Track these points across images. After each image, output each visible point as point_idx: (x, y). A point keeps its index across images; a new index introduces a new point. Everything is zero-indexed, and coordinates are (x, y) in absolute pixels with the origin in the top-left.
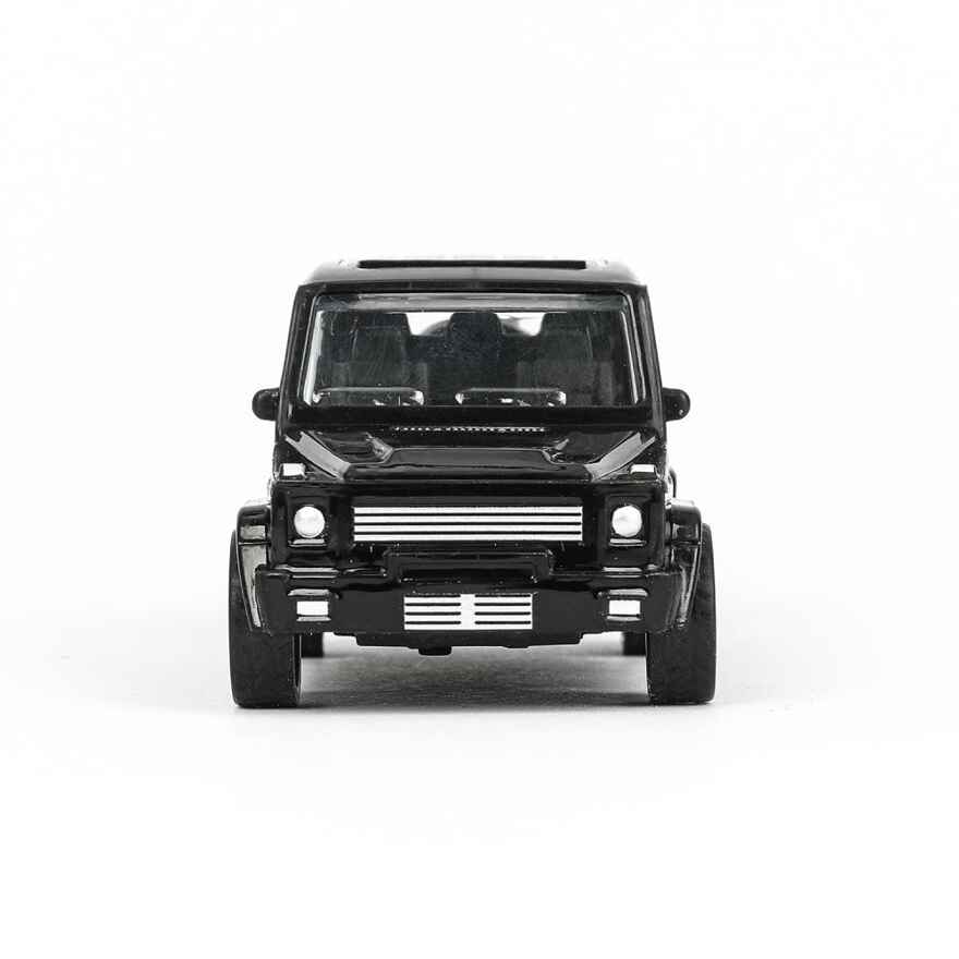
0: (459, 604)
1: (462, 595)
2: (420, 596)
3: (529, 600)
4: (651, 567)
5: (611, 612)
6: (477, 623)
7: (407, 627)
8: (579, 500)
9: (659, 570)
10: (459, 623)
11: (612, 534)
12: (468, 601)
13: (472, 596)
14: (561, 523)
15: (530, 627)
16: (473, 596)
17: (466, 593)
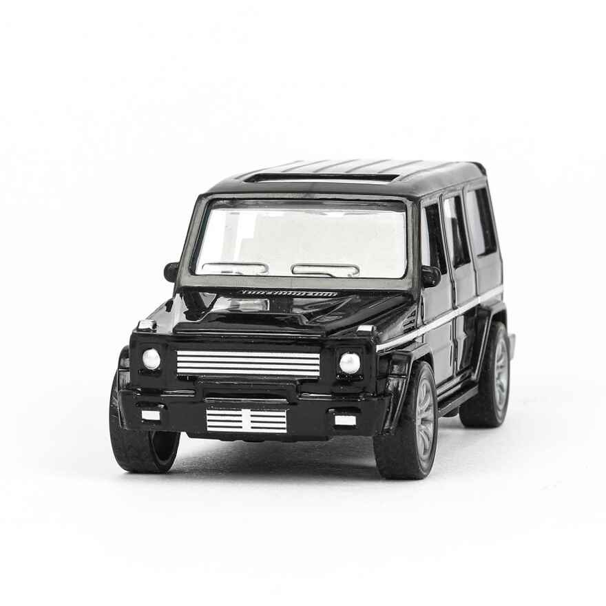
0: (241, 415)
1: (243, 410)
2: (216, 410)
3: (284, 414)
5: (336, 423)
6: (252, 428)
7: (209, 429)
10: (241, 427)
11: (340, 372)
12: (246, 413)
14: (306, 364)
15: (285, 431)
16: (249, 410)
17: (245, 408)
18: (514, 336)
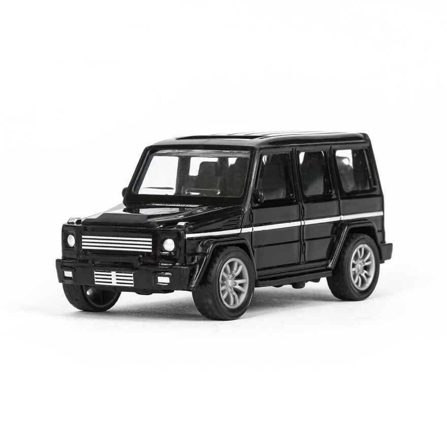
0: (111, 275)
1: (112, 272)
2: (99, 272)
3: (132, 275)
4: (177, 264)
5: (159, 281)
6: (117, 283)
7: (95, 283)
8: (151, 235)
9: (180, 266)
10: (111, 283)
11: (163, 250)
12: (114, 274)
13: (115, 272)
14: (143, 245)
15: (133, 286)
18: (391, 245)
